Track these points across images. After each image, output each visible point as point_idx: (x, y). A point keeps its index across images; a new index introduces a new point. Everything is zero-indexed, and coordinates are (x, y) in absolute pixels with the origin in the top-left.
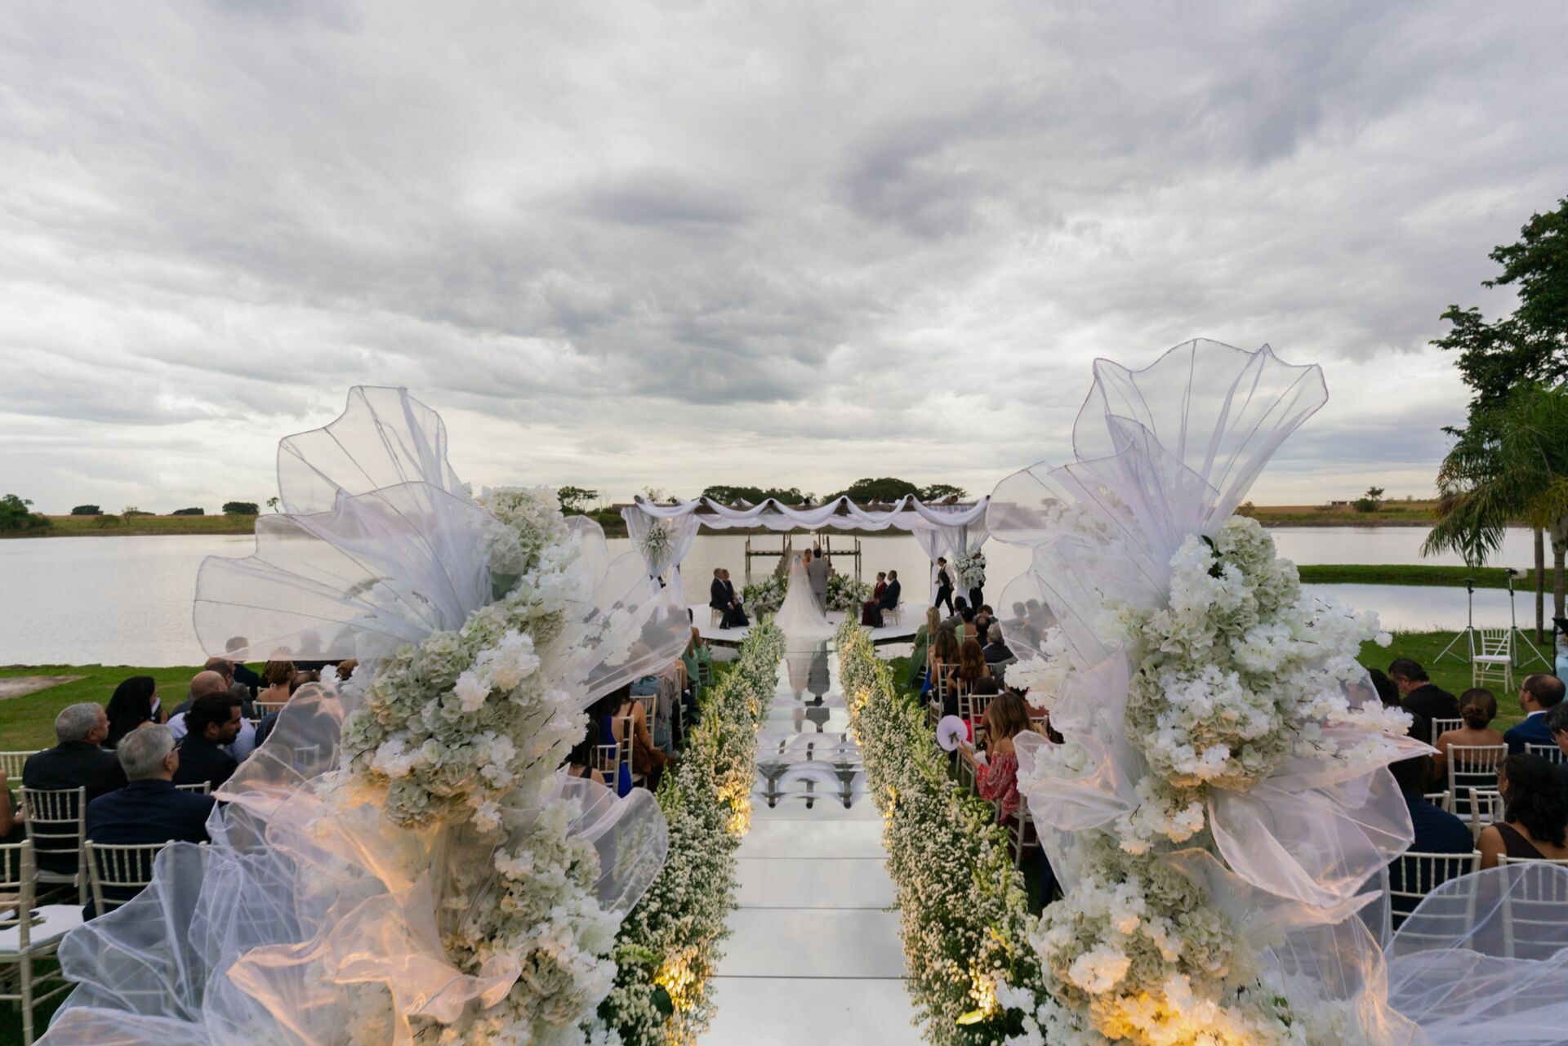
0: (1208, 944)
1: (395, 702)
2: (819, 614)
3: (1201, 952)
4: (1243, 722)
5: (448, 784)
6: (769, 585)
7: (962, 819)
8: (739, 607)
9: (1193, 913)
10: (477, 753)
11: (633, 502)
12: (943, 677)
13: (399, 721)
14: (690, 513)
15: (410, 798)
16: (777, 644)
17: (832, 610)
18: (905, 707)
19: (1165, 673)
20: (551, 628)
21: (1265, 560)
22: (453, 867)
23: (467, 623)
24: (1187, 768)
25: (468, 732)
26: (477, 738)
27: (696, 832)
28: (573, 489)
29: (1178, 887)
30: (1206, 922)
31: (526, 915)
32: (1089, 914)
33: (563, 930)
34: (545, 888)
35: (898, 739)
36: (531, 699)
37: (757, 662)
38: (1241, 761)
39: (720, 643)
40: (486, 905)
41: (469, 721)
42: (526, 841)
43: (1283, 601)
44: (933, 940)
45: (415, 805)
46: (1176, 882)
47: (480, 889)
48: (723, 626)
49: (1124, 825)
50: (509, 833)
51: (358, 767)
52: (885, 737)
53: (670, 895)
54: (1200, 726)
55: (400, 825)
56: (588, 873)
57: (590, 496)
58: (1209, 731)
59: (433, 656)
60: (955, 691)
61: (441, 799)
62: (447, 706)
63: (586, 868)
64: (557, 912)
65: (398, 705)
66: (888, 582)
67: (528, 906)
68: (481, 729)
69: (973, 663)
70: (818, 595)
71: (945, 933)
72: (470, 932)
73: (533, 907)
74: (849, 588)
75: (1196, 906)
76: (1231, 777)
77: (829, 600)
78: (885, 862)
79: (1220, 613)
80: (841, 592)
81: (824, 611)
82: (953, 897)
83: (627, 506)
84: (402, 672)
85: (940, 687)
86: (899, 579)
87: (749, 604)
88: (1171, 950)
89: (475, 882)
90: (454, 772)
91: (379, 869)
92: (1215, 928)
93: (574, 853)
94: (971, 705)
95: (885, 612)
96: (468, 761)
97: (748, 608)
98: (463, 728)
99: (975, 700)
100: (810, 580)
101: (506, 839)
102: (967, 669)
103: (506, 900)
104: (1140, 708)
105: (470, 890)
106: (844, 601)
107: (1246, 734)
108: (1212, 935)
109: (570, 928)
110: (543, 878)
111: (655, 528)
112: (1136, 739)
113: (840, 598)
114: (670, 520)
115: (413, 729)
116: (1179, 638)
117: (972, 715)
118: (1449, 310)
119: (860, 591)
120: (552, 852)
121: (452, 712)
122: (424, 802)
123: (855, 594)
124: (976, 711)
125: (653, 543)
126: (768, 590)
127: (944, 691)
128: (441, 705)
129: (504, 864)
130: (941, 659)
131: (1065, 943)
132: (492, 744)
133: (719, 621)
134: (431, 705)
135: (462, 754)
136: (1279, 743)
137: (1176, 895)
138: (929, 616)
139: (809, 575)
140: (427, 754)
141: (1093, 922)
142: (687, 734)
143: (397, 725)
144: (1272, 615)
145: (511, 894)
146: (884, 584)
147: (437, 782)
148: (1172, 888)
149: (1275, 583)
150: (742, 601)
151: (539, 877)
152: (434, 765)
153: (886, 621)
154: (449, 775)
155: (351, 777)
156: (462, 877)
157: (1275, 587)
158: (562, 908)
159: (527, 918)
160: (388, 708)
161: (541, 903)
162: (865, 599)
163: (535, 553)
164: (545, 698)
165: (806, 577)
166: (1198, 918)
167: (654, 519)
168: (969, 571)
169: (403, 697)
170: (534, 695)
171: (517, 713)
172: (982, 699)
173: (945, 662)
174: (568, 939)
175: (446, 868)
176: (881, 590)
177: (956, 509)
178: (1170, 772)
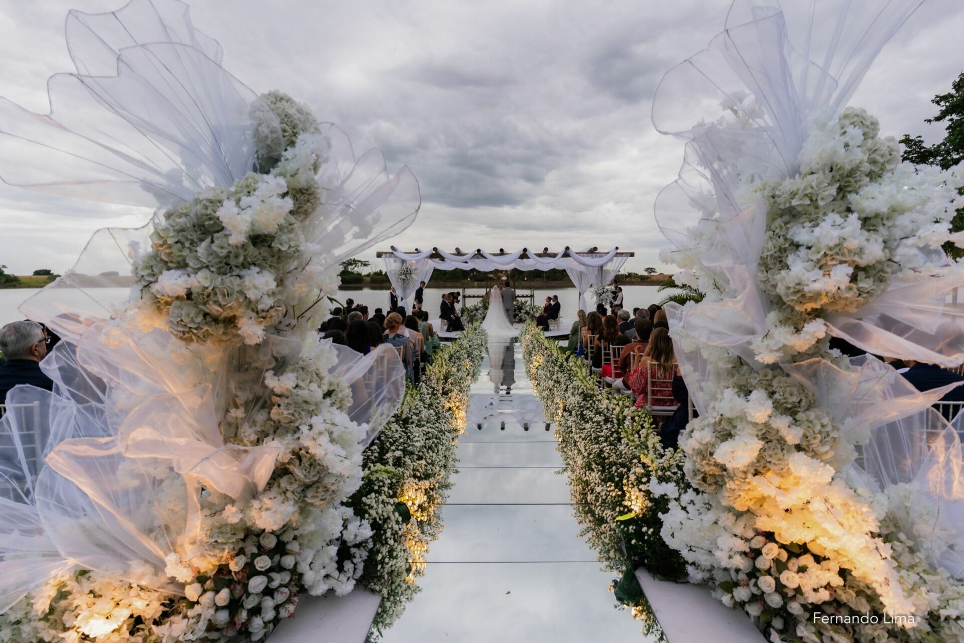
0: (820, 433)
1: (177, 242)
2: (508, 324)
3: (815, 438)
4: (861, 251)
5: (220, 305)
6: (477, 307)
7: (610, 407)
8: (458, 319)
9: (807, 412)
10: (244, 282)
11: (391, 251)
12: (591, 343)
13: (180, 259)
14: (427, 257)
15: (188, 315)
16: (483, 337)
17: (517, 322)
18: (567, 360)
19: (792, 228)
20: (308, 201)
21: (873, 138)
22: (233, 386)
23: (235, 183)
24: (817, 286)
25: (237, 267)
26: (244, 272)
27: (429, 418)
28: (354, 260)
29: (796, 393)
30: (818, 418)
31: (291, 422)
32: (728, 415)
33: (320, 433)
34: (306, 402)
35: (562, 378)
36: (290, 247)
37: (470, 343)
38: (857, 284)
39: (447, 339)
40: (261, 417)
41: (237, 257)
42: (290, 367)
43: (888, 167)
44: (594, 476)
45: (192, 321)
46: (795, 390)
47: (255, 404)
48: (448, 330)
49: (757, 343)
50: (276, 359)
51: (146, 297)
52: (554, 377)
53: (410, 448)
54: (825, 255)
55: (181, 338)
56: (342, 400)
57: (365, 264)
58: (833, 259)
59: (204, 202)
60: (599, 348)
61: (216, 320)
62: (217, 242)
63: (340, 395)
64: (315, 420)
65: (179, 245)
66: (552, 303)
67: (293, 415)
68: (245, 265)
69: (613, 330)
70: (507, 311)
71: (603, 472)
72: (247, 434)
73: (296, 415)
74: (528, 309)
75: (809, 408)
76: (846, 299)
77: (515, 316)
78: (556, 445)
79: (841, 172)
80: (522, 311)
81: (512, 323)
82: (608, 448)
83: (386, 253)
84: (182, 220)
85: (589, 350)
86: (559, 300)
87: (465, 318)
88: (793, 436)
89: (251, 398)
90: (224, 296)
91: (173, 387)
92: (826, 421)
93: (331, 384)
94: (611, 352)
95: (550, 321)
96: (237, 289)
97: (464, 319)
98: (233, 262)
99: (614, 349)
100: (503, 301)
101: (274, 364)
102: (608, 334)
103: (275, 410)
104: (771, 256)
105: (246, 404)
106: (524, 316)
107: (863, 262)
108: (823, 426)
109: (327, 433)
110: (304, 393)
111: (404, 268)
112: (768, 280)
113: (522, 314)
114: (414, 262)
115: (191, 264)
116: (807, 192)
117: (612, 359)
118: (904, 138)
119: (535, 310)
120: (312, 376)
121: (222, 248)
122: (200, 319)
123: (532, 312)
124: (615, 357)
125: (403, 277)
126: (477, 310)
127: (592, 352)
128: (212, 242)
129: (271, 381)
130: (590, 332)
131: (707, 440)
132: (256, 275)
133: (446, 328)
134: (204, 244)
135: (231, 282)
136: (883, 275)
137: (795, 399)
138: (579, 316)
139: (503, 298)
140: (200, 280)
141: (730, 421)
142: (424, 369)
143: (179, 263)
144: (879, 179)
145: (279, 406)
146: (550, 304)
147: (210, 302)
148: (791, 395)
149: (883, 152)
150: (460, 315)
151: (300, 392)
152: (207, 288)
153: (551, 327)
154: (220, 298)
155: (140, 302)
156: (239, 393)
157: (882, 156)
158: (320, 417)
159: (292, 424)
160: (170, 247)
161: (303, 413)
162: (537, 315)
163: (294, 138)
164: (302, 248)
165: (501, 299)
166: (812, 415)
167: (403, 261)
168: (604, 295)
169: (183, 240)
170: (293, 244)
171: (279, 258)
172: (619, 349)
173: (593, 334)
174: (324, 439)
175: (228, 389)
176: (548, 308)
177: (596, 256)
178: (799, 295)
